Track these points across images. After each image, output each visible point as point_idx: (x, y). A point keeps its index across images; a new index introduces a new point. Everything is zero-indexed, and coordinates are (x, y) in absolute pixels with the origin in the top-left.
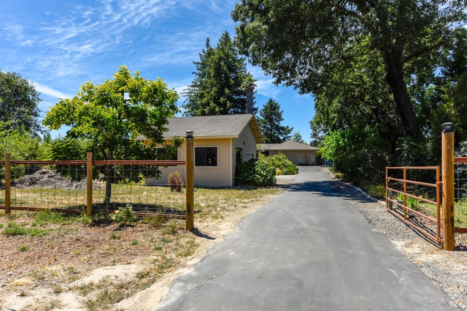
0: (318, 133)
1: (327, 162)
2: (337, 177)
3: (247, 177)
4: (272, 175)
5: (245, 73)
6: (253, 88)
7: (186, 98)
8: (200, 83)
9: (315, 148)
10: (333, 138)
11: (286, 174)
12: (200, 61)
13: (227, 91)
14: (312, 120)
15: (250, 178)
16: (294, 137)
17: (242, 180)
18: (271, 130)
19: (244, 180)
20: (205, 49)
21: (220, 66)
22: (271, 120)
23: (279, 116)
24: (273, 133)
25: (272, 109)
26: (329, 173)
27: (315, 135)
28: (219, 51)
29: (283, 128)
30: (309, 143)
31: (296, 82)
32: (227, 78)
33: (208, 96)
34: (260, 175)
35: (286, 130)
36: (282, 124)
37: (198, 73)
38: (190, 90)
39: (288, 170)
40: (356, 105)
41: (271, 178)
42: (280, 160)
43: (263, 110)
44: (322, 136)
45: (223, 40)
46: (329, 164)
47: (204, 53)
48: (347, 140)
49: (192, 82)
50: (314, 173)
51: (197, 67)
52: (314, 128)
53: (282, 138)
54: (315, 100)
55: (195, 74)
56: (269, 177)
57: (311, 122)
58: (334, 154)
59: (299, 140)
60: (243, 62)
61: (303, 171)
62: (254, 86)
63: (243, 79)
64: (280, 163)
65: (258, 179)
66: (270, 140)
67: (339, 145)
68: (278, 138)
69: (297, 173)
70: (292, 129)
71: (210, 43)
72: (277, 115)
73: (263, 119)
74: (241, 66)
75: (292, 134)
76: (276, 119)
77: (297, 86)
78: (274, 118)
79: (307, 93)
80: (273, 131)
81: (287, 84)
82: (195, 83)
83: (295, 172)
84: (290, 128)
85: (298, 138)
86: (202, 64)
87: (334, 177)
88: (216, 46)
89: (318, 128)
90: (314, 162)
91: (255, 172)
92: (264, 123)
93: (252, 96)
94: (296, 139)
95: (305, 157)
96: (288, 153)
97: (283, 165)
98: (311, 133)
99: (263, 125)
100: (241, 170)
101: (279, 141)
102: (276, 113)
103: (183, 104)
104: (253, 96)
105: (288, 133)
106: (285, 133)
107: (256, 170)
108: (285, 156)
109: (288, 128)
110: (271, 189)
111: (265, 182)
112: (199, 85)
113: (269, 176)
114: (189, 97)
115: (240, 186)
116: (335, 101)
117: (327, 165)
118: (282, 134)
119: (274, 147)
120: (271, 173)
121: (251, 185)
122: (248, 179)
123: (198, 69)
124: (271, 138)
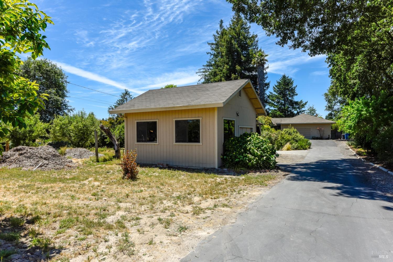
0: (334, 106)
1: (344, 136)
2: (359, 154)
3: (236, 157)
4: (270, 155)
5: (257, 50)
6: (264, 63)
7: (201, 76)
8: (215, 62)
9: (330, 121)
10: (353, 107)
11: (296, 149)
12: (214, 42)
13: (238, 68)
14: (327, 92)
15: (239, 159)
16: (308, 111)
17: (231, 160)
18: (284, 105)
19: (232, 161)
20: (219, 30)
21: (231, 43)
22: (284, 96)
23: (293, 91)
24: (286, 108)
25: (286, 85)
26: (347, 148)
27: (330, 108)
28: (230, 30)
29: (296, 103)
30: (324, 117)
31: (306, 44)
32: (239, 55)
33: (221, 74)
34: (253, 154)
35: (300, 105)
36: (296, 99)
37: (212, 53)
38: (205, 69)
39: (299, 145)
40: (382, 70)
41: (268, 159)
42: (290, 134)
43: (276, 86)
44: (338, 109)
45: (235, 20)
46: (347, 137)
47: (218, 34)
48: (372, 109)
49: (207, 62)
50: (330, 147)
51: (211, 48)
52: (329, 100)
53: (295, 112)
54: (330, 66)
55: (209, 54)
56: (265, 158)
57: (326, 95)
58: (354, 127)
59: (313, 114)
60: (254, 40)
61: (318, 145)
62: (265, 62)
63: (254, 55)
64: (290, 137)
65: (250, 160)
66: (283, 114)
67: (361, 115)
68: (292, 113)
69: (309, 148)
70: (306, 103)
71: (223, 24)
72: (291, 90)
73: (277, 94)
74: (252, 44)
75: (306, 108)
76: (289, 94)
77: (306, 48)
78: (288, 93)
79: (319, 54)
80: (287, 106)
81: (294, 46)
82: (209, 62)
83: (307, 146)
84: (304, 102)
85: (312, 112)
86: (216, 44)
87: (355, 153)
88: (229, 26)
89: (334, 100)
90: (329, 136)
91: (246, 151)
92: (278, 98)
93: (263, 72)
94: (310, 113)
95: (319, 131)
96: (299, 127)
97: (293, 139)
98: (326, 105)
99: (276, 101)
100: (229, 147)
101: (292, 115)
102: (290, 88)
103: (199, 82)
104: (265, 72)
105: (302, 108)
106: (299, 108)
107: (248, 148)
108: (295, 130)
109: (302, 102)
110: (268, 173)
111: (260, 164)
112: (213, 64)
113: (266, 156)
114: (204, 76)
115: (228, 168)
116: (355, 65)
117: (344, 138)
118: (296, 108)
119: (286, 121)
120: (268, 152)
121: (241, 167)
122: (237, 160)
123: (212, 49)
124: (285, 113)
